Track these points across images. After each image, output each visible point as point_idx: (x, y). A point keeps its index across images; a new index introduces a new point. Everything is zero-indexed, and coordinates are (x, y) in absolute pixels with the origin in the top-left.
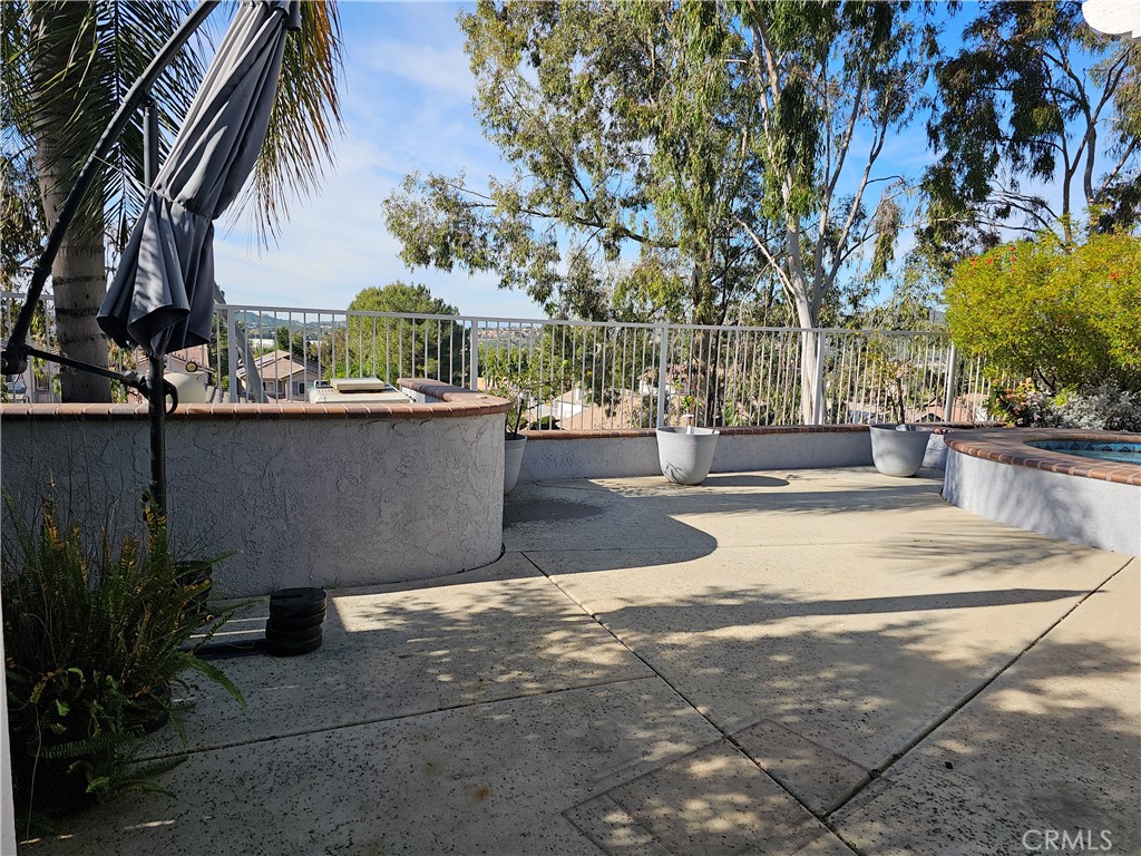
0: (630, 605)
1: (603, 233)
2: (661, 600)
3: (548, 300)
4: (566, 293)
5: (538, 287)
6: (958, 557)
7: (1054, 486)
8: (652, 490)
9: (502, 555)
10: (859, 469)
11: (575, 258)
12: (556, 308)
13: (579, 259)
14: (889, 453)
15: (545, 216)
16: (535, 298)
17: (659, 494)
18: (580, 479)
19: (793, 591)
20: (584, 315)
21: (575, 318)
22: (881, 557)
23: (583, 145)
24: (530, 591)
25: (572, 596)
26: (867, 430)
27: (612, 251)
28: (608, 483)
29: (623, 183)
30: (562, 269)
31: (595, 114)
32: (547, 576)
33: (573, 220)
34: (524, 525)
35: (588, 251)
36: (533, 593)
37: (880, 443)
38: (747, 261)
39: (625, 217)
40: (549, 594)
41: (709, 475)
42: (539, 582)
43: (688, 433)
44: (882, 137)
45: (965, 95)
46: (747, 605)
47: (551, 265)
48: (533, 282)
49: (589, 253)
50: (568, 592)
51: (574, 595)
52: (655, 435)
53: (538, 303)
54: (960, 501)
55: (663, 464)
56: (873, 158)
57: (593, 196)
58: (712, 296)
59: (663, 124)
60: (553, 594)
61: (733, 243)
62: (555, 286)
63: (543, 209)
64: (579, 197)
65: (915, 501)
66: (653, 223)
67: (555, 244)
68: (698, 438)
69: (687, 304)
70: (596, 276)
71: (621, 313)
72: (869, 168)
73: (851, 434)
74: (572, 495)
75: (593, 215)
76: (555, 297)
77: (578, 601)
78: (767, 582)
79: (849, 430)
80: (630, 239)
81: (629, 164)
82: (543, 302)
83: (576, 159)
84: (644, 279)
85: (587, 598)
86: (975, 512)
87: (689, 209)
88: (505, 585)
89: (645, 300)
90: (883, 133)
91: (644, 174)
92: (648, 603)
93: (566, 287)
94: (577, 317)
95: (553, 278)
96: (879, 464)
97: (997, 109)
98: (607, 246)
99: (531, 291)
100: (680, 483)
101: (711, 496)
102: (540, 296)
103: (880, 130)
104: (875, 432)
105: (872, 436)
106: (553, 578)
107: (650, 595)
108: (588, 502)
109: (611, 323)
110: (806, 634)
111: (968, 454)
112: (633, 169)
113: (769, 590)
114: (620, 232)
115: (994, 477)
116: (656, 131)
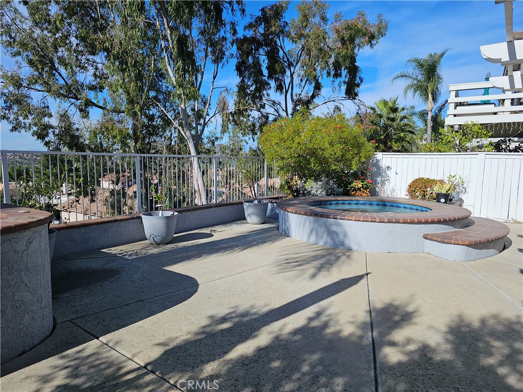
0: (167, 348)
1: (78, 103)
2: (185, 337)
3: (47, 139)
4: (57, 135)
5: (39, 131)
6: (308, 266)
7: (331, 225)
8: (144, 251)
9: (54, 327)
10: (239, 222)
11: (62, 116)
12: (52, 144)
13: (64, 116)
14: (253, 214)
15: (39, 91)
16: (38, 138)
17: (149, 253)
18: (95, 251)
19: (252, 307)
20: (70, 148)
21: (65, 150)
22: (279, 273)
23: (60, 54)
24: (88, 357)
25: (123, 352)
26: (242, 203)
27: (85, 114)
28: (114, 250)
29: (86, 77)
30: (54, 121)
31: (66, 37)
32: (98, 338)
33: (59, 95)
34: (66, 295)
35: (69, 112)
36: (91, 359)
37: (248, 210)
38: (158, 122)
39: (91, 95)
40: (104, 355)
41: (175, 236)
42: (92, 346)
43: (160, 215)
44: (217, 69)
45: (248, 54)
46: (236, 325)
47: (46, 119)
48: (35, 129)
49: (70, 113)
50: (118, 349)
51: (124, 351)
52: (140, 218)
53: (40, 141)
54: (290, 234)
55: (147, 234)
56: (214, 78)
57: (70, 82)
58: (144, 139)
59: (111, 47)
60: (108, 354)
61: (151, 113)
62: (50, 131)
63: (37, 87)
64: (61, 82)
65: (271, 236)
66: (109, 99)
67: (48, 107)
68: (167, 217)
69: (131, 143)
70: (75, 127)
71: (93, 147)
72: (213, 82)
73: (234, 206)
74: (94, 264)
75: (71, 92)
76: (51, 137)
77: (129, 356)
78: (237, 304)
79: (232, 204)
80: (94, 107)
81: (90, 68)
82: (43, 140)
83: (56, 61)
84: (107, 129)
85: (135, 351)
86: (298, 238)
87: (129, 94)
88: (63, 357)
89: (109, 140)
90: (217, 67)
91: (98, 73)
92: (178, 342)
93: (57, 131)
94: (66, 148)
95: (48, 127)
96: (249, 219)
97: (261, 62)
98: (81, 110)
99: (34, 134)
100: (158, 244)
101: (178, 251)
102: (41, 136)
103: (216, 66)
104: (246, 205)
105: (245, 207)
106: (103, 339)
107: (177, 335)
108: (107, 267)
109: (88, 152)
110: (277, 338)
111: (293, 213)
112: (91, 70)
113: (241, 310)
114: (89, 103)
115: (305, 222)
116: (106, 50)
